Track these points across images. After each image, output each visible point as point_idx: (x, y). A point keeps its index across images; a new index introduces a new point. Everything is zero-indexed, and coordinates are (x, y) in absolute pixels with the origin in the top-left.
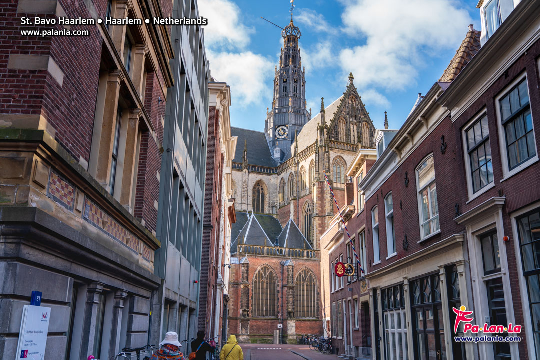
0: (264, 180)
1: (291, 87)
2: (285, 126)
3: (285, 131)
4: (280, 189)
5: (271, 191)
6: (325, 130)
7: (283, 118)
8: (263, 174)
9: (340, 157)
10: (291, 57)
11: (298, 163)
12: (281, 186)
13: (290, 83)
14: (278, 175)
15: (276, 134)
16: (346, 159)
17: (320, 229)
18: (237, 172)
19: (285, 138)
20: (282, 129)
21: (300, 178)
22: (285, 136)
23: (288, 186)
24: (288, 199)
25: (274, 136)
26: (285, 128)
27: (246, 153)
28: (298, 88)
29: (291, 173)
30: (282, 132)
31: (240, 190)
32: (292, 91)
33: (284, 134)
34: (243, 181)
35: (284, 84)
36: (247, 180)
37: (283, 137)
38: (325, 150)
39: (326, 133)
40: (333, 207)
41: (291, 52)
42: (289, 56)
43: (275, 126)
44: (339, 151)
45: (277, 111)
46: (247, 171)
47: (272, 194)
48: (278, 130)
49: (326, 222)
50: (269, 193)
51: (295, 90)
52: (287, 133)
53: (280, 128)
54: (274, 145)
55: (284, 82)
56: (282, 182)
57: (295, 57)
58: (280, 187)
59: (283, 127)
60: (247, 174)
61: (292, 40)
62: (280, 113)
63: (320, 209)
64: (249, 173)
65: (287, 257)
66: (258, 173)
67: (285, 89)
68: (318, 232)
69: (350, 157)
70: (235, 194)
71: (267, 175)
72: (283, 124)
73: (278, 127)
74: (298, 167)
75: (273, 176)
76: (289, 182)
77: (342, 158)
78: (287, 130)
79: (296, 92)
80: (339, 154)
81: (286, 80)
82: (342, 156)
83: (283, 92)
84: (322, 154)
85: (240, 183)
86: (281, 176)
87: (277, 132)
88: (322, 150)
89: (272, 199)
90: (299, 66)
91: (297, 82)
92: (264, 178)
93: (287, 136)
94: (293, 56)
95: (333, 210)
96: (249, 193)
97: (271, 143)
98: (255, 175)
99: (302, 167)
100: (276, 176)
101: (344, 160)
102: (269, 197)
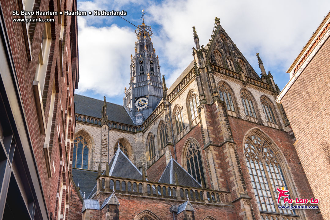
0: (127, 138)
1: (148, 66)
2: (145, 97)
3: (145, 102)
4: (147, 147)
5: (136, 150)
6: (203, 53)
7: (143, 91)
8: (126, 131)
9: (224, 82)
10: (145, 46)
11: (170, 105)
12: (148, 143)
13: (147, 63)
14: (144, 133)
15: (136, 105)
16: (231, 86)
17: (219, 162)
18: (95, 128)
19: (146, 107)
20: (142, 100)
21: (174, 121)
22: (146, 105)
23: (158, 137)
24: (159, 152)
25: (134, 107)
26: (145, 99)
27: (105, 108)
28: (154, 68)
29: (162, 121)
30: (142, 103)
31: (99, 148)
32: (149, 69)
33: (144, 104)
34: (103, 137)
35: (141, 64)
36: (107, 136)
37: (144, 107)
38: (208, 70)
39: (204, 56)
40: (231, 132)
41: (145, 41)
42: (143, 45)
43: (135, 98)
44: (222, 76)
45: (135, 86)
46: (107, 127)
47: (138, 153)
48: (138, 101)
49: (225, 151)
50: (134, 153)
51: (152, 69)
52: (147, 103)
53: (140, 99)
54: (134, 114)
55: (140, 63)
56: (149, 138)
57: (149, 46)
58: (146, 145)
59: (143, 98)
60: (107, 130)
61: (145, 34)
62: (138, 87)
63: (214, 136)
64: (110, 129)
65: (179, 199)
66: (119, 130)
67: (142, 69)
68: (217, 166)
69: (235, 84)
70: (92, 152)
71: (131, 133)
72: (143, 95)
73: (138, 98)
74: (170, 109)
75: (138, 134)
76: (159, 133)
77: (227, 84)
78: (147, 100)
79: (153, 71)
80: (223, 80)
81: (143, 61)
82: (227, 82)
83: (141, 71)
84: (204, 76)
85: (99, 140)
86: (147, 132)
87: (137, 103)
88: (203, 71)
89: (137, 159)
90: (153, 52)
91: (152, 63)
92: (127, 136)
93: (148, 105)
94: (147, 45)
95: (232, 135)
96: (110, 151)
97: (131, 113)
98: (117, 132)
99: (176, 107)
100: (141, 133)
101: (229, 86)
102: (135, 158)
